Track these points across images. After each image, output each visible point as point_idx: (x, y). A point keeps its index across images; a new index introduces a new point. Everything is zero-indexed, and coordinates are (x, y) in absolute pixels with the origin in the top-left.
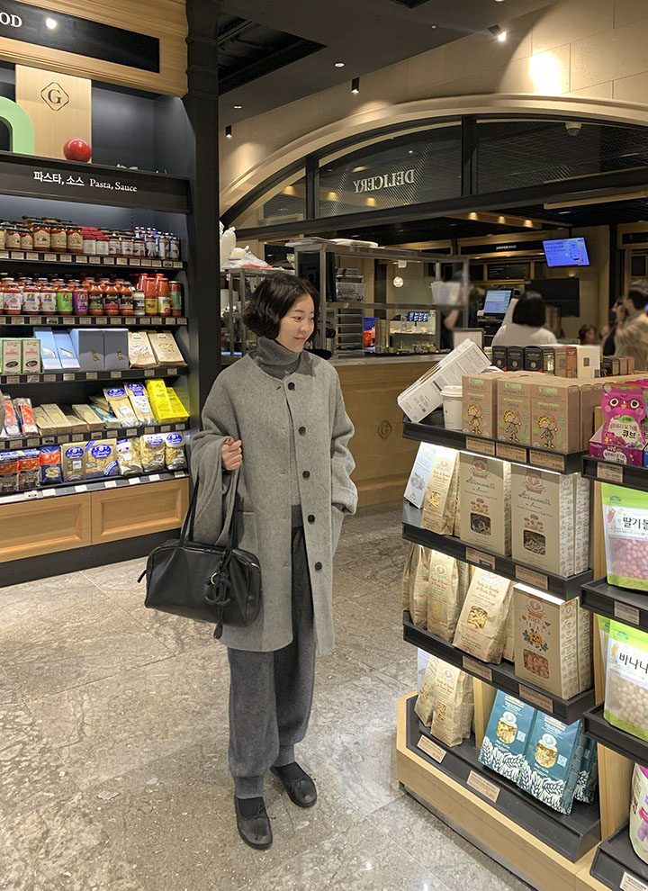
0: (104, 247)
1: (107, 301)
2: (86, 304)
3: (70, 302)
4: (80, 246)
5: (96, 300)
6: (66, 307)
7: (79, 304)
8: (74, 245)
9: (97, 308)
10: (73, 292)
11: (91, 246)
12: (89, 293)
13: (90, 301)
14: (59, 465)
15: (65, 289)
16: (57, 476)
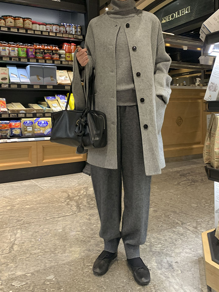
0: (43, 28)
1: (45, 53)
2: (34, 53)
3: (25, 53)
4: (30, 27)
5: (39, 52)
6: (23, 54)
7: (30, 53)
8: (27, 26)
9: (39, 56)
10: (27, 48)
11: (36, 27)
12: (36, 49)
13: (36, 53)
14: (21, 129)
15: (23, 46)
16: (19, 133)
